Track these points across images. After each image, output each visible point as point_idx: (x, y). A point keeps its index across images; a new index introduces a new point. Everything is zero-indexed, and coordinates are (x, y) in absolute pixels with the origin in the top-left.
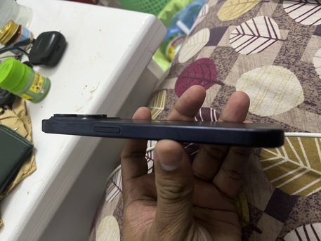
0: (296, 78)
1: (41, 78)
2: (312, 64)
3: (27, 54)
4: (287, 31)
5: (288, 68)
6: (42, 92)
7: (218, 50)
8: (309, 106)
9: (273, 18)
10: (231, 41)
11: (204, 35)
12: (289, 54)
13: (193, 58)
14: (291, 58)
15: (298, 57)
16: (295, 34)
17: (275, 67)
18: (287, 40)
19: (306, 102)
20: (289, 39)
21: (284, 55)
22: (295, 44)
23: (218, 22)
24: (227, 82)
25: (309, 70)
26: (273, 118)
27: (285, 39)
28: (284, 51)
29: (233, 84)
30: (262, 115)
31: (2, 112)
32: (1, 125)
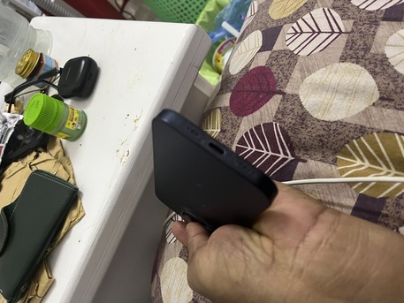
0: (367, 73)
1: (75, 112)
2: (384, 55)
3: (54, 86)
4: (352, 21)
5: (357, 63)
6: (79, 128)
7: (274, 55)
8: (386, 102)
9: (334, 8)
10: (288, 43)
11: (256, 39)
12: (357, 47)
13: (246, 67)
14: (359, 51)
15: (367, 49)
16: (361, 23)
17: (342, 64)
18: (353, 31)
19: (382, 99)
20: (355, 29)
21: (351, 49)
22: (363, 35)
23: (270, 21)
24: (288, 90)
25: (382, 61)
26: (345, 121)
27: (349, 30)
29: (295, 92)
30: (332, 120)
31: (37, 157)
32: (37, 171)
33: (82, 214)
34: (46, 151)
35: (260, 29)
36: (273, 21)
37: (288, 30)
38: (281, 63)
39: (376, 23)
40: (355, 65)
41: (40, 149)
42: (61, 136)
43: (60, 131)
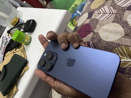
0: (121, 27)
1: (28, 36)
2: (126, 21)
3: (22, 28)
4: (117, 10)
5: (118, 23)
6: (29, 41)
7: (91, 20)
8: (127, 36)
9: (111, 6)
10: (96, 16)
11: (86, 15)
13: (83, 24)
14: (119, 19)
15: (121, 19)
16: (120, 11)
17: (113, 23)
21: (116, 19)
22: (120, 14)
23: (91, 10)
24: (95, 31)
25: (126, 23)
26: (113, 42)
27: (116, 13)
28: (116, 17)
29: (97, 32)
30: (109, 41)
31: (16, 50)
32: (15, 54)
33: (28, 68)
34: (18, 48)
35: (88, 12)
36: (92, 10)
37: (96, 12)
38: (94, 22)
39: (124, 11)
40: (117, 24)
41: (17, 48)
42: (23, 44)
43: (23, 42)
